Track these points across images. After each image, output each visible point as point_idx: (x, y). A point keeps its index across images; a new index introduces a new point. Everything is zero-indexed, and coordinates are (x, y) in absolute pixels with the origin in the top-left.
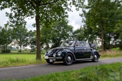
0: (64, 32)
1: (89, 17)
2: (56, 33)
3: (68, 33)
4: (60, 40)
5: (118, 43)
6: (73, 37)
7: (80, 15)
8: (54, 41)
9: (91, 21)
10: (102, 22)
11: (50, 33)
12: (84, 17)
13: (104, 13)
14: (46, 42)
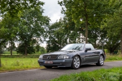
0: (37, 25)
1: (70, 7)
2: (25, 26)
3: (43, 26)
4: (31, 36)
5: (105, 43)
6: (49, 32)
7: (59, 3)
8: (23, 37)
9: (73, 12)
10: (86, 15)
11: (16, 25)
12: (64, 7)
13: (88, 4)
14: (11, 40)
